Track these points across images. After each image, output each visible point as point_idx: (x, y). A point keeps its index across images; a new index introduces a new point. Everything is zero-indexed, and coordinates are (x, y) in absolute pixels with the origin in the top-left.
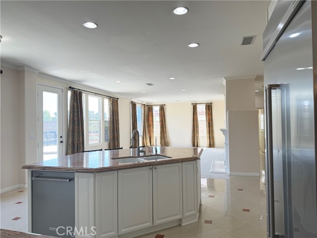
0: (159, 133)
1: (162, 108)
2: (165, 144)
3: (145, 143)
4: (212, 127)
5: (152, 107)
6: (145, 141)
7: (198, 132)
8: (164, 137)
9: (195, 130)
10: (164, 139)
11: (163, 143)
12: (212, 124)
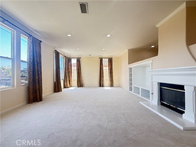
0: (77, 77)
1: (79, 61)
2: (80, 85)
3: (66, 85)
4: (112, 73)
5: (71, 59)
6: (65, 84)
7: (103, 77)
8: (80, 80)
9: (102, 76)
10: (80, 82)
11: (79, 85)
12: (112, 72)
